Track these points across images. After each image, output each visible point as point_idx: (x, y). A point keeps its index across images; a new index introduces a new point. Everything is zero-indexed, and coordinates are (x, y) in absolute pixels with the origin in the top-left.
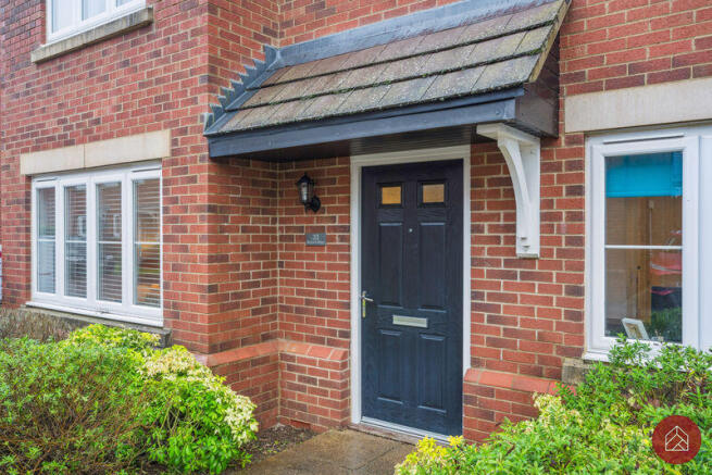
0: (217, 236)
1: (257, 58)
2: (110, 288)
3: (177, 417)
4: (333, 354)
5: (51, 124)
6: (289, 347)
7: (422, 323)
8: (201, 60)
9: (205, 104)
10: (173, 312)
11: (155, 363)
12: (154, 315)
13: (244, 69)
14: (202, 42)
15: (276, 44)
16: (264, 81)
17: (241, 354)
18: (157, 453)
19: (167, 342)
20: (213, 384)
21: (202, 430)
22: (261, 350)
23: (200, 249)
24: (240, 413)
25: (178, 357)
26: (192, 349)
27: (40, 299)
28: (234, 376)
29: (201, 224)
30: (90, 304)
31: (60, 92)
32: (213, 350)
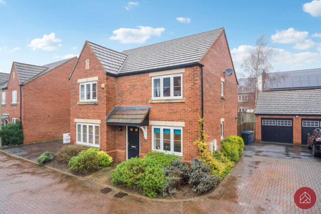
0: (107, 135)
1: (113, 108)
2: (91, 142)
3: (103, 159)
4: (124, 151)
5: (80, 115)
6: (118, 150)
7: (135, 147)
8: (105, 111)
9: (106, 117)
10: (101, 146)
11: (100, 153)
12: (98, 146)
13: (111, 111)
14: (105, 109)
15: (116, 106)
16: (114, 113)
17: (111, 151)
18: (100, 163)
19: (100, 150)
20: (107, 155)
21: (106, 161)
22: (114, 151)
23: (105, 137)
24: (110, 159)
25: (102, 152)
26: (104, 151)
27: (78, 142)
28: (110, 154)
29: (105, 134)
30: (87, 144)
31: (82, 110)
32: (107, 151)
